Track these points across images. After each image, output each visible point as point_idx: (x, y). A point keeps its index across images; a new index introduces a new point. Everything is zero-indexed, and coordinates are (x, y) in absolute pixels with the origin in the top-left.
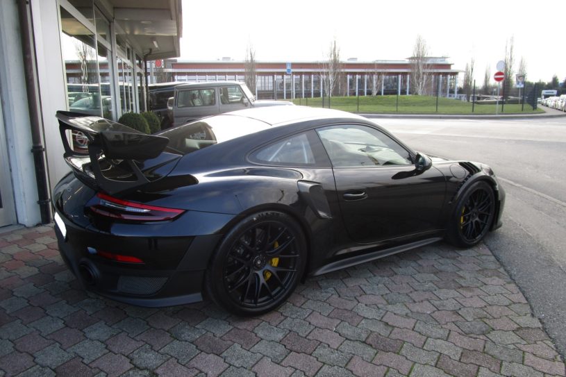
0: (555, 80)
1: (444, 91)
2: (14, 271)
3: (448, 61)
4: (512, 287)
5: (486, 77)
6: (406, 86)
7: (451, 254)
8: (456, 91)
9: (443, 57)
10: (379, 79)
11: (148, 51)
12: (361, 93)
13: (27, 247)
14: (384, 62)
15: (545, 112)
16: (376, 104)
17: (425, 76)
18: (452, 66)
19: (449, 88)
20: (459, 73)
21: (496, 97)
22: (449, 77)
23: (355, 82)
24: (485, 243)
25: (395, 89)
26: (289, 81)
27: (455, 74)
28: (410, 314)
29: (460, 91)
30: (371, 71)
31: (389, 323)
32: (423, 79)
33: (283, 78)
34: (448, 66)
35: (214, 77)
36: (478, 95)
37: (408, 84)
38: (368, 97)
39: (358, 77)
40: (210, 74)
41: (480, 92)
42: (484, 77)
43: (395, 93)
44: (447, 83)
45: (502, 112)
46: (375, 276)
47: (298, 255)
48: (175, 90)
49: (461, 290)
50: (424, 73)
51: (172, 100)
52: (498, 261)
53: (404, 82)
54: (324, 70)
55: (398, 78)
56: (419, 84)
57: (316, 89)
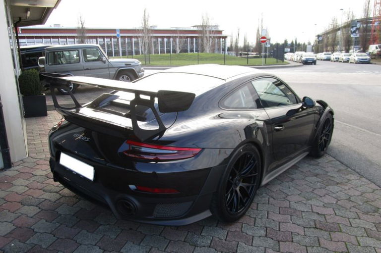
0: (286, 41)
1: (219, 49)
2: (17, 212)
3: (220, 29)
4: (364, 179)
5: (245, 40)
6: (193, 46)
7: (312, 162)
8: (226, 49)
9: (216, 26)
10: (174, 41)
11: (19, 19)
12: (162, 52)
13: (9, 189)
14: (184, 29)
15: (289, 64)
16: (180, 60)
17: (211, 39)
18: (223, 32)
19: (222, 47)
20: (228, 37)
21: (253, 53)
22: (222, 40)
23: (158, 43)
24: (327, 153)
25: (186, 48)
26: (109, 43)
27: (225, 37)
28: (325, 205)
29: (229, 50)
30: (174, 35)
31: (319, 213)
32: (209, 41)
33: (104, 41)
34: (220, 32)
35: (49, 40)
36: (240, 52)
37: (194, 44)
38: (174, 54)
39: (159, 40)
40: (45, 37)
41: (241, 50)
42: (244, 39)
43: (186, 51)
44: (220, 43)
45: (266, 63)
46: (283, 182)
47: (257, 174)
48: (46, 51)
49: (339, 185)
50: (210, 37)
51: (42, 59)
52: (343, 164)
53: (192, 43)
54: (140, 35)
55: (187, 40)
56: (207, 45)
57: (130, 49)
